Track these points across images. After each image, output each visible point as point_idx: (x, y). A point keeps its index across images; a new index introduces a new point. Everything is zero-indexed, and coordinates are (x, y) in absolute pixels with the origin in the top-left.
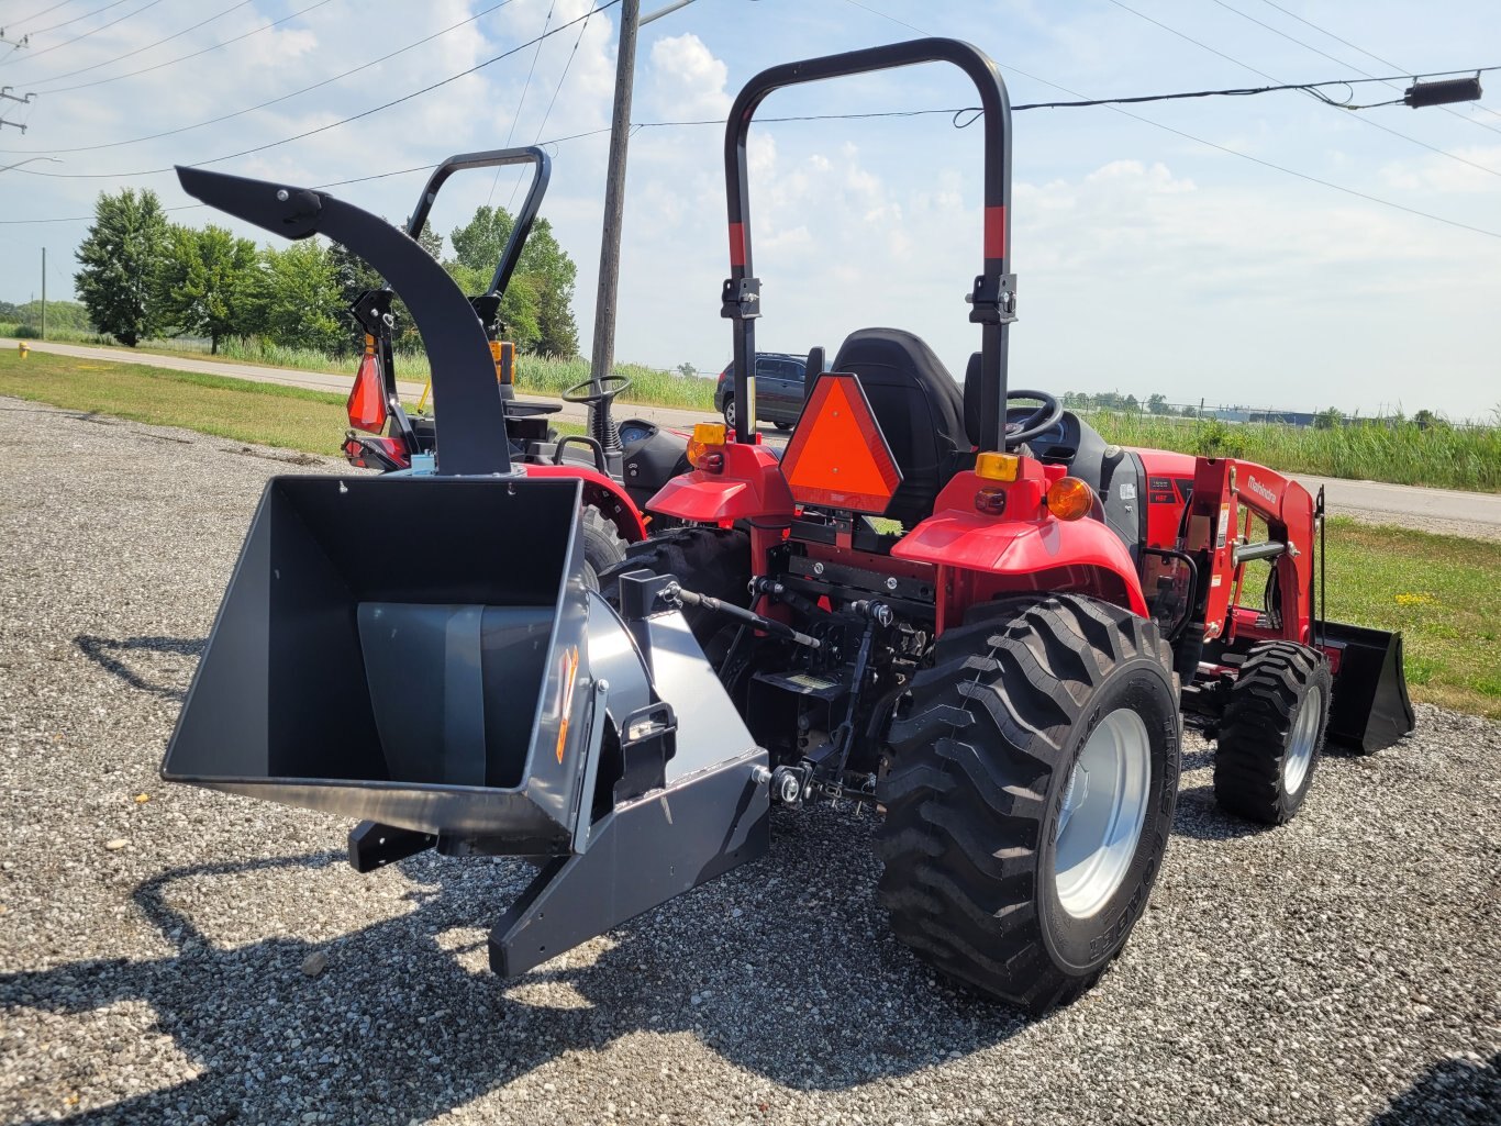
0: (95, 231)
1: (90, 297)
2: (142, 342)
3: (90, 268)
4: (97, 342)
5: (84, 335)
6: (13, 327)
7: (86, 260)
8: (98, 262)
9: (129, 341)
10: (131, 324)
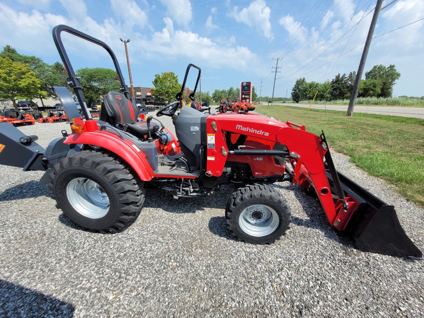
0: (295, 85)
1: (293, 96)
2: (299, 102)
3: (294, 91)
4: (293, 103)
5: (292, 102)
6: (282, 102)
7: (293, 90)
8: (295, 90)
9: (297, 102)
10: (298, 99)
